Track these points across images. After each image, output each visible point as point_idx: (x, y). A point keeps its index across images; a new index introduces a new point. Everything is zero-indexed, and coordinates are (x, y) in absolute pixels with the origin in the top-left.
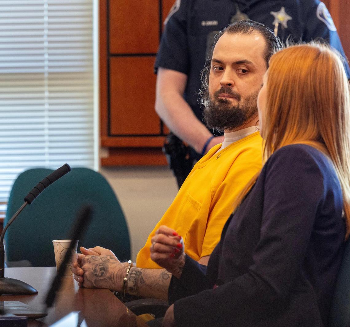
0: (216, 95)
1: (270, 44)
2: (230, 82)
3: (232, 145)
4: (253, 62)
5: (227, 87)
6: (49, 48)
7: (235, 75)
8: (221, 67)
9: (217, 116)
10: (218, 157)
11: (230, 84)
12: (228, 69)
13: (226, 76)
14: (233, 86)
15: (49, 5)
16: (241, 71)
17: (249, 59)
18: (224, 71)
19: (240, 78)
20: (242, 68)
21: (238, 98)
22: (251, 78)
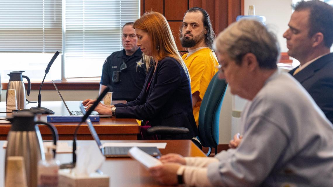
0: (185, 35)
1: (205, 16)
2: (189, 30)
3: (192, 54)
4: (198, 23)
5: (189, 32)
6: (122, 18)
7: (192, 28)
8: (186, 25)
9: (185, 43)
10: (187, 59)
11: (190, 31)
12: (189, 26)
13: (188, 28)
14: (191, 32)
15: (122, 1)
16: (193, 26)
17: (196, 22)
18: (187, 27)
19: (194, 29)
20: (194, 25)
21: (192, 36)
22: (197, 29)
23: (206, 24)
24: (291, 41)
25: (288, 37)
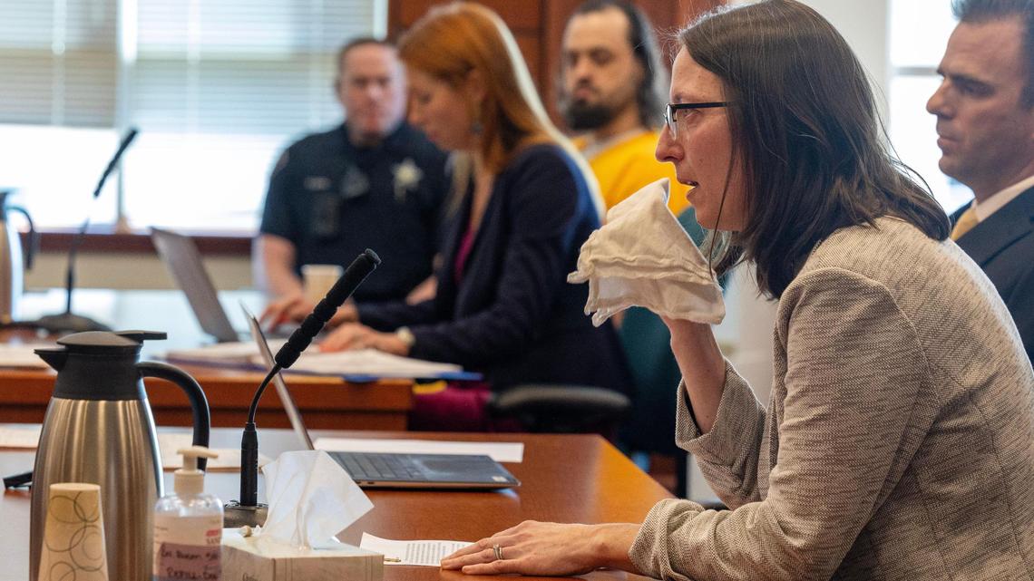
2: (587, 74)
7: (594, 66)
11: (588, 78)
12: (583, 60)
14: (592, 80)
18: (579, 63)
19: (600, 69)
20: (600, 56)
21: (596, 91)
22: (613, 67)
23: (640, 51)
24: (958, 125)
25: (946, 110)
